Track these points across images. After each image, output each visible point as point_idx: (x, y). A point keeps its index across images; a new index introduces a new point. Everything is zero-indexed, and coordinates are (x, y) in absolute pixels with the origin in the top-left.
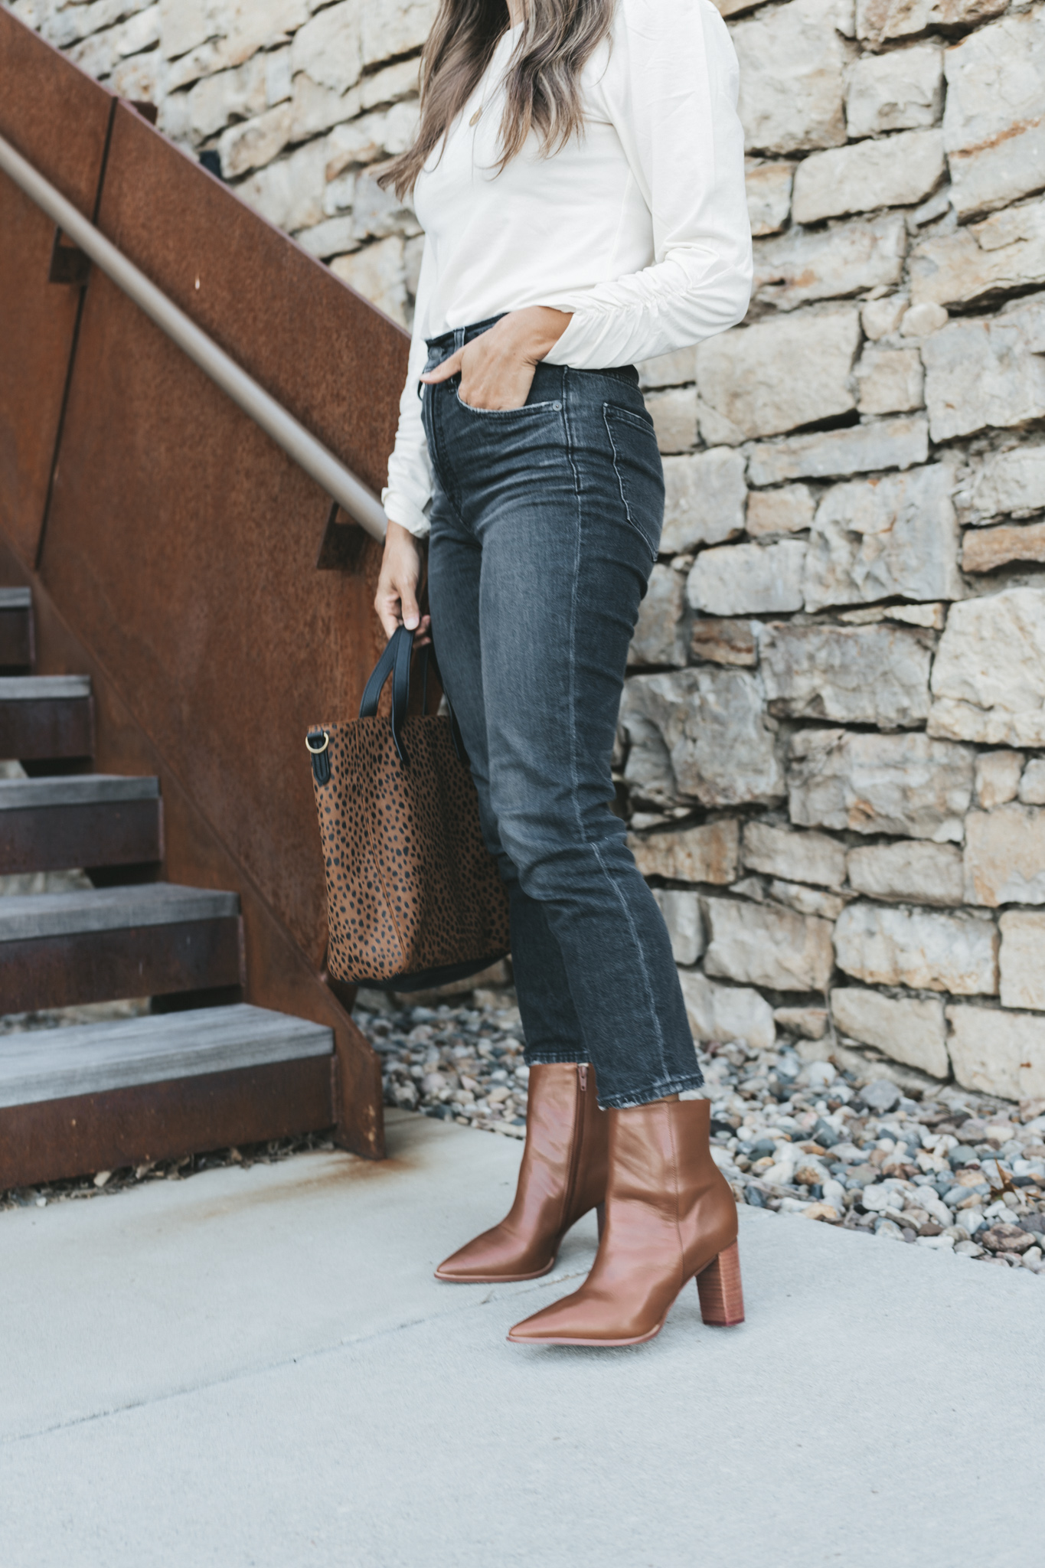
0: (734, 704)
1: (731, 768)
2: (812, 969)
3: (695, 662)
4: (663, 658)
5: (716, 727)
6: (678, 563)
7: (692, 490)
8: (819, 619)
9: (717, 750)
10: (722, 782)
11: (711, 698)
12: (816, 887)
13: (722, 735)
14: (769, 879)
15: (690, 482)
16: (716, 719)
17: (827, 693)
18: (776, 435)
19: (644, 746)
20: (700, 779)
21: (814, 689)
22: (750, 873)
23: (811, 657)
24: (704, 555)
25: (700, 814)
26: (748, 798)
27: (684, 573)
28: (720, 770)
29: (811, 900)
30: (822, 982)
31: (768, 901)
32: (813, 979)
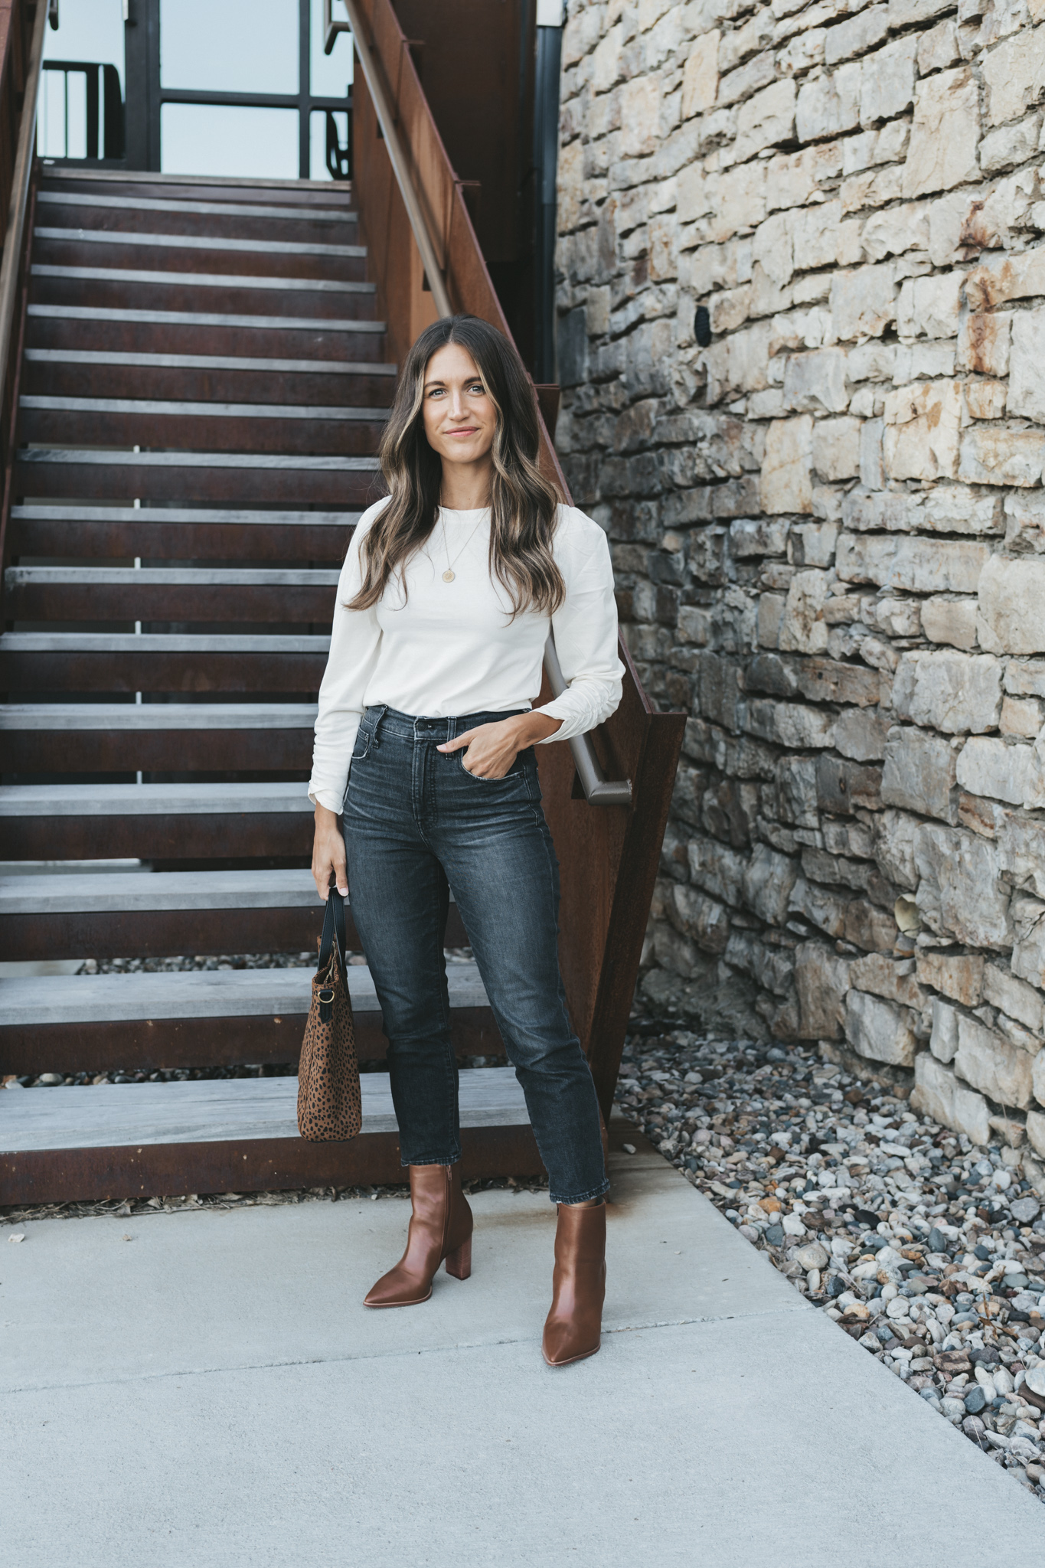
0: (980, 866)
1: (976, 917)
2: (1017, 1091)
3: (959, 825)
4: (942, 815)
5: (968, 882)
6: (955, 742)
7: (967, 685)
8: (1035, 815)
9: (968, 900)
10: (970, 927)
11: (967, 857)
12: (1025, 1028)
13: (972, 889)
14: (998, 1011)
15: (966, 678)
16: (968, 875)
17: (1037, 875)
18: (1022, 655)
19: (928, 880)
20: (956, 918)
21: (1029, 870)
22: (986, 1003)
23: (1027, 845)
24: (970, 739)
25: (956, 948)
26: (985, 943)
27: (958, 750)
28: (969, 917)
29: (1019, 1035)
30: (1022, 1104)
31: (994, 1028)
32: (1017, 1099)
